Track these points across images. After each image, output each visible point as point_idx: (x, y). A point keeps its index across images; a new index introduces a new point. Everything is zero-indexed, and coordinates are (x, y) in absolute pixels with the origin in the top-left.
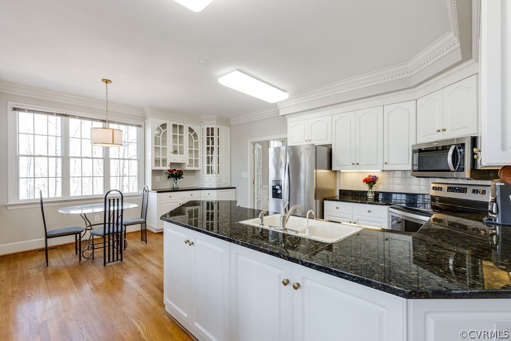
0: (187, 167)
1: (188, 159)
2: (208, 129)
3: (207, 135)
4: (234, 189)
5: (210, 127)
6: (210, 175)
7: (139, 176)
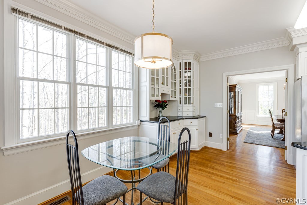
0: (170, 98)
1: (171, 90)
2: (186, 63)
3: (185, 69)
4: (205, 118)
5: (188, 61)
6: (187, 105)
7: (134, 106)
